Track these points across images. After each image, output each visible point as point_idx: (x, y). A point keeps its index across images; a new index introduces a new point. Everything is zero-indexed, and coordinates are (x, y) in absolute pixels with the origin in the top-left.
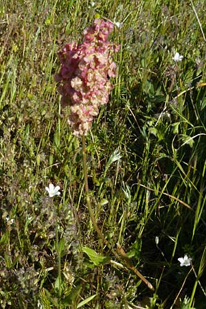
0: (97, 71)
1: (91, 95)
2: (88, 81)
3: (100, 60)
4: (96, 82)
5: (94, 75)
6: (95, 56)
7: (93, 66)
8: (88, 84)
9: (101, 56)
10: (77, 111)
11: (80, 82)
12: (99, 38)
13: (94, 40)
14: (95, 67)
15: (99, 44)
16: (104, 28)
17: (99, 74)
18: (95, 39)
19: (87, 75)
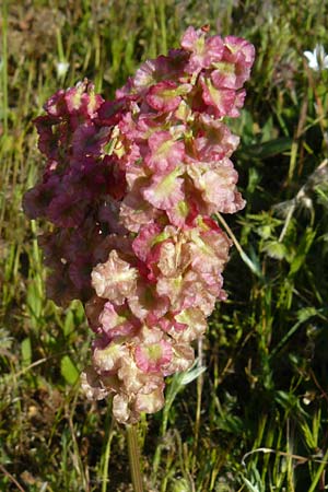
0: (195, 234)
1: (170, 316)
2: (158, 272)
3: (209, 197)
4: (191, 277)
5: (185, 252)
6: (185, 176)
7: (178, 217)
8: (163, 288)
9: (212, 176)
10: (119, 364)
11: (128, 274)
12: (198, 103)
13: (181, 114)
14: (190, 221)
15: (199, 129)
16: (220, 66)
17: (201, 243)
18: (183, 111)
19: (156, 249)
